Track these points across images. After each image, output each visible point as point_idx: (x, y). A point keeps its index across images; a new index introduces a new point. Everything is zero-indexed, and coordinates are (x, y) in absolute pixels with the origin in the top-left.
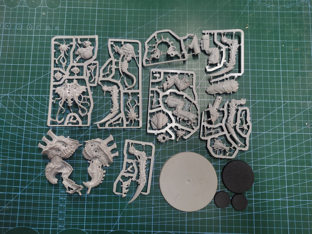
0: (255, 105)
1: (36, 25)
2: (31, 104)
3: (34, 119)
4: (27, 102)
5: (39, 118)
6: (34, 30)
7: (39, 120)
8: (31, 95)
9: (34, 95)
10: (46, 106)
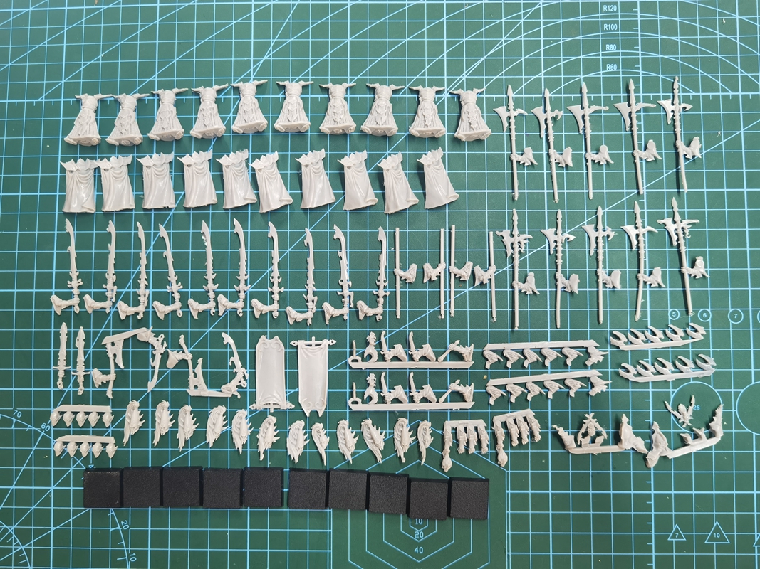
0: (49, 86)
1: (746, 324)
2: (726, 68)
3: (712, 24)
4: (741, 72)
5: (698, 25)
6: (751, 309)
7: (695, 21)
8: (731, 93)
9: (720, 94)
10: (680, 62)
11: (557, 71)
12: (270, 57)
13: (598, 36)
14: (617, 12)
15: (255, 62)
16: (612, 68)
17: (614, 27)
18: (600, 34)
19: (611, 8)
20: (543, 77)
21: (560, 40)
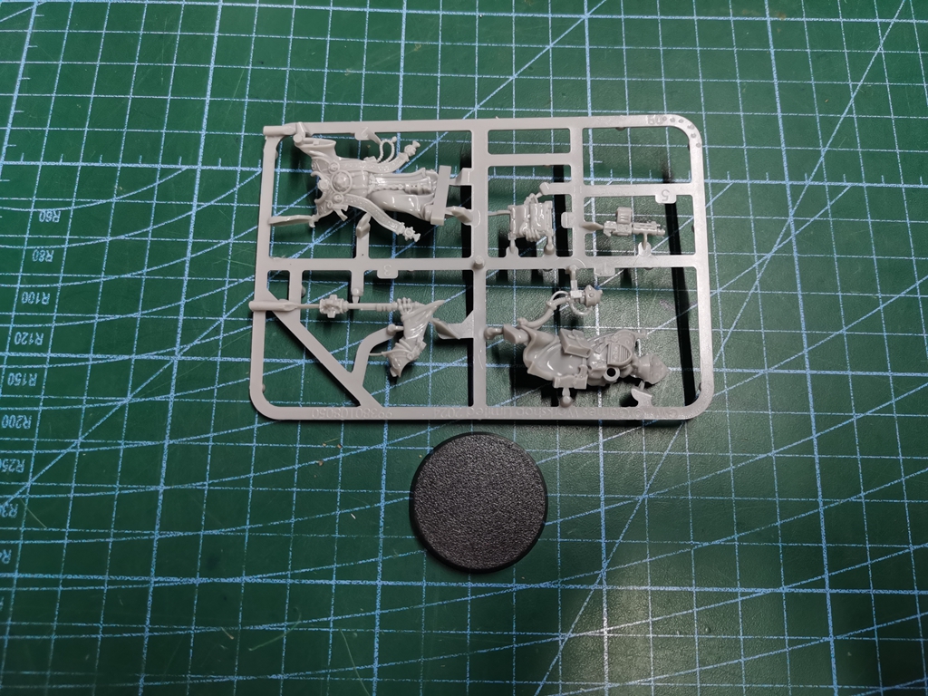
11: (162, 213)
12: (760, 257)
13: (65, 280)
14: (15, 330)
15: (788, 248)
16: (50, 215)
17: (28, 298)
18: (60, 285)
19: (27, 338)
20: (195, 203)
21: (148, 274)
